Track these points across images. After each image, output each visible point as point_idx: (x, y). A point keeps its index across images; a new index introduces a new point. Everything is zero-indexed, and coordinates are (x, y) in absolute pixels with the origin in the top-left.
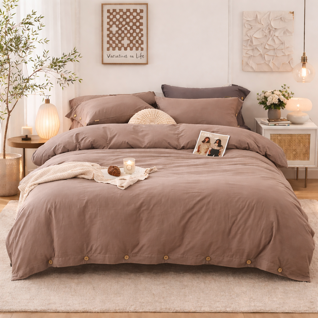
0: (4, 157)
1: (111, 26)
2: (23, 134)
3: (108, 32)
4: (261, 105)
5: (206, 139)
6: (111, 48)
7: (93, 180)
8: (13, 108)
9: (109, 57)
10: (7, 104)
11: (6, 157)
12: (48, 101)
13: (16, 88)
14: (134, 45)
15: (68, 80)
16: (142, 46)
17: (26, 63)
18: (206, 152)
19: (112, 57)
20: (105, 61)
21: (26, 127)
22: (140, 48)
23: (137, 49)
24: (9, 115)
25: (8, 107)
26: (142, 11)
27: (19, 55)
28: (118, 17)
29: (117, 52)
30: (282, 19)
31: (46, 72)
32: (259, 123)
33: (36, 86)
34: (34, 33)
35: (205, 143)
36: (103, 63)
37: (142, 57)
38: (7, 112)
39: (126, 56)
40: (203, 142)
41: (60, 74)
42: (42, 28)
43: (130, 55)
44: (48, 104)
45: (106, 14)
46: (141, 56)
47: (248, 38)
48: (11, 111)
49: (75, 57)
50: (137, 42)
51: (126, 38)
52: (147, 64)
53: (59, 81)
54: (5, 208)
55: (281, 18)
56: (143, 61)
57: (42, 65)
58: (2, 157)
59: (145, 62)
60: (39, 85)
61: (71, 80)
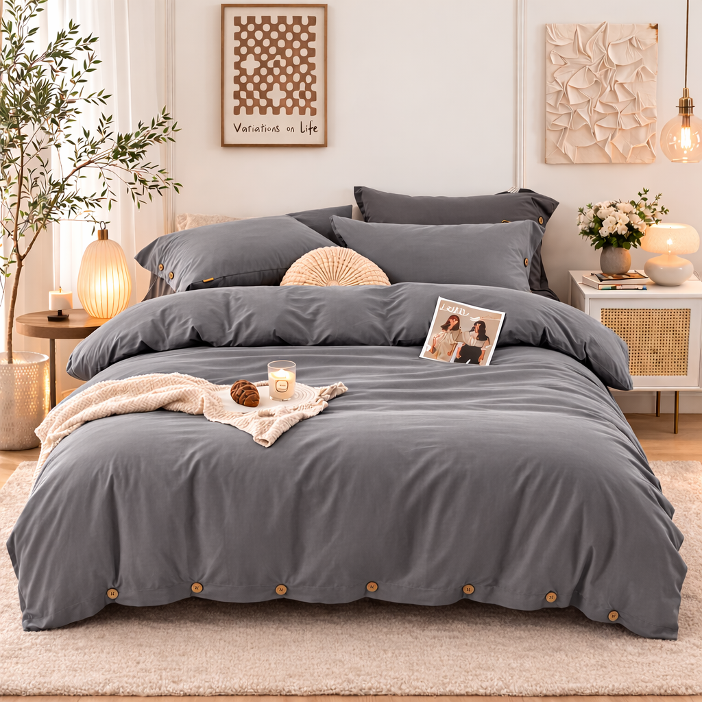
0: (10, 362)
1: (243, 58)
2: (51, 307)
3: (237, 73)
4: (585, 237)
5: (451, 321)
6: (243, 109)
7: (201, 415)
8: (29, 249)
9: (237, 131)
10: (15, 239)
11: (13, 360)
12: (103, 235)
13: (34, 204)
14: (296, 103)
15: (151, 187)
16: (313, 104)
17: (58, 146)
18: (450, 354)
19: (245, 129)
20: (228, 141)
21: (57, 293)
22: (308, 110)
23: (302, 112)
24: (20, 266)
25: (17, 246)
26: (312, 21)
27: (43, 129)
28: (259, 35)
29: (256, 119)
30: (634, 42)
31: (101, 168)
32: (578, 283)
33: (79, 199)
34: (76, 79)
35: (449, 330)
36: (224, 145)
37: (312, 130)
38: (15, 258)
39: (276, 129)
40: (445, 327)
41: (133, 172)
42: (93, 66)
43: (286, 125)
44: (106, 241)
45: (231, 29)
46: (310, 129)
47: (558, 88)
48: (25, 256)
49: (166, 131)
50: (302, 95)
51: (276, 86)
52: (324, 145)
53: (130, 189)
54: (10, 478)
55: (630, 40)
56: (316, 138)
57: (93, 152)
58: (5, 362)
59: (319, 141)
60: (85, 198)
61: (157, 186)
